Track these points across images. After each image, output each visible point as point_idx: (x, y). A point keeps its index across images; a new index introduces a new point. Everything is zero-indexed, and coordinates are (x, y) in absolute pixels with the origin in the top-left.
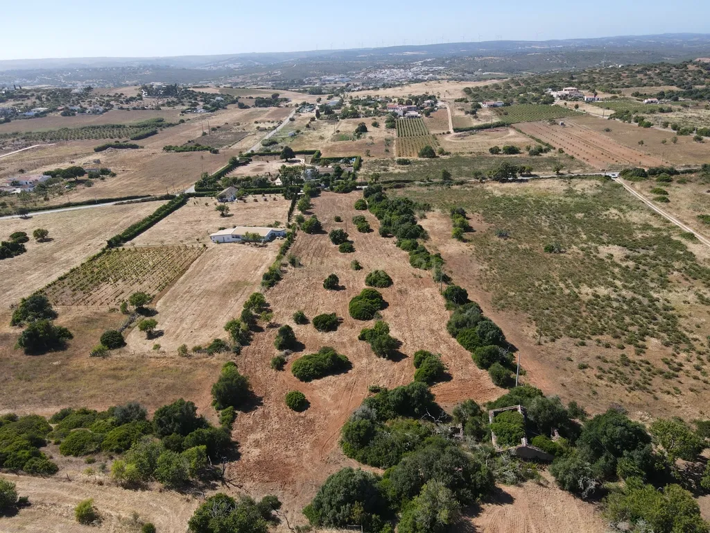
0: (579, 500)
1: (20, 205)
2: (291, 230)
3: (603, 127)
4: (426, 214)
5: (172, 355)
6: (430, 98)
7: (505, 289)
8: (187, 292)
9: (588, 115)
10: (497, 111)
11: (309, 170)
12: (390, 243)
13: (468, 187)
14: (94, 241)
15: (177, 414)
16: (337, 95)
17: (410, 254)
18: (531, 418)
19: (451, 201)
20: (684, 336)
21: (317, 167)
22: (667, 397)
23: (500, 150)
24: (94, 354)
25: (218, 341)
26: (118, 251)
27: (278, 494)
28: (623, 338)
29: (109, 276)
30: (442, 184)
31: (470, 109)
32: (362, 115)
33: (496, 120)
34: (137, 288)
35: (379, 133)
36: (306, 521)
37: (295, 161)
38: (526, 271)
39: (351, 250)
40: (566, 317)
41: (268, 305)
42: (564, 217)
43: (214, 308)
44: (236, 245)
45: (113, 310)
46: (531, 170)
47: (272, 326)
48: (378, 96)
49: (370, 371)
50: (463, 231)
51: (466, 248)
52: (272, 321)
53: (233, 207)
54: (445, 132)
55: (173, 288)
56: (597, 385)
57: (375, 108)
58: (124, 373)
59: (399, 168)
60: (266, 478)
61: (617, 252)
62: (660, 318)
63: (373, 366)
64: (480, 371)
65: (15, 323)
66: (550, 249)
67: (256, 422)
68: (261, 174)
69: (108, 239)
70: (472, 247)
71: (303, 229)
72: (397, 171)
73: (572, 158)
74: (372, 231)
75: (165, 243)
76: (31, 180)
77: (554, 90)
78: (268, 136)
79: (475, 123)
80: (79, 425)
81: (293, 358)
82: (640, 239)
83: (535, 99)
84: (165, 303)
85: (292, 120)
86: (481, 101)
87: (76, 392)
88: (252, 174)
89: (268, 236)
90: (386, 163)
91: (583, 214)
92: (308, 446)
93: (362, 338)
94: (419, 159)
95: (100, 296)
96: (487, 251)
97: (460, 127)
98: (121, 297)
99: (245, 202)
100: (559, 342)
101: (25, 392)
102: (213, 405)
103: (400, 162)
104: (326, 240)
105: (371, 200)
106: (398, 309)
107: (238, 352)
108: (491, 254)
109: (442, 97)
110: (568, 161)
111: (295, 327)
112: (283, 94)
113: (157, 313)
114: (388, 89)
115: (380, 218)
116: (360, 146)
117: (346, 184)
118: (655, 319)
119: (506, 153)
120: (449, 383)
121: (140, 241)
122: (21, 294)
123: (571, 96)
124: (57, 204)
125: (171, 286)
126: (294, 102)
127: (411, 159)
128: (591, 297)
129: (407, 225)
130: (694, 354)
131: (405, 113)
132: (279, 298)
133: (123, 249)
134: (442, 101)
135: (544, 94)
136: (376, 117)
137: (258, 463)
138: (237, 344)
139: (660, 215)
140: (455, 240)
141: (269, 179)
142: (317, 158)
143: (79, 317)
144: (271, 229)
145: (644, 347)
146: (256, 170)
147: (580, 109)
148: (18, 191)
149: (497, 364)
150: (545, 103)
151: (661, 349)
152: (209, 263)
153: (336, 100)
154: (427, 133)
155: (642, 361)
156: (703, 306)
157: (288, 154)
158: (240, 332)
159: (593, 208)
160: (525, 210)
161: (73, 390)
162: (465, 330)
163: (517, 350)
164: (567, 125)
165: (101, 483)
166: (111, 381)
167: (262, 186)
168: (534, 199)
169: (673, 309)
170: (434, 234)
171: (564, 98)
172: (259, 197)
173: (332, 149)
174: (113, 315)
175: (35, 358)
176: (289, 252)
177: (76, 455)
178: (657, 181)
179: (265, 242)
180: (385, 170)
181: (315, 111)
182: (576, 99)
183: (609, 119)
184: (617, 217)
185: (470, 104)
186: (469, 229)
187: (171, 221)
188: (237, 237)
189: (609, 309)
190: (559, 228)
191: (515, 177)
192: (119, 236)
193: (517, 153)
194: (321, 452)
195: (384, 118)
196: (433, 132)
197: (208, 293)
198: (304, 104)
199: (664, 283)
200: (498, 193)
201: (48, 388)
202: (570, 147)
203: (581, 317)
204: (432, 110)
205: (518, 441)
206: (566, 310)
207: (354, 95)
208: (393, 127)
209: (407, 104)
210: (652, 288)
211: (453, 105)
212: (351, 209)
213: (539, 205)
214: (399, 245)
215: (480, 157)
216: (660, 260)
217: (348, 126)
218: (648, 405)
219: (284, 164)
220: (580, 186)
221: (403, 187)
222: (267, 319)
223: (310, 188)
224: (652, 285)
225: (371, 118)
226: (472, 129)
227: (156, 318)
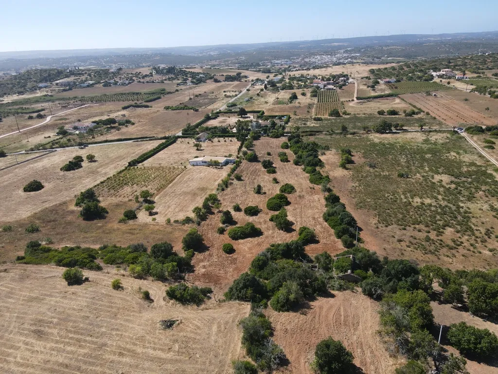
0: (372, 300)
1: (78, 141)
2: (238, 160)
3: (464, 98)
4: (326, 153)
5: (162, 224)
6: (344, 76)
7: (365, 198)
8: (173, 192)
9: (456, 89)
10: (390, 86)
11: (255, 123)
12: (299, 169)
13: (358, 136)
14: (120, 163)
15: (163, 248)
16: (281, 74)
17: (310, 176)
18: (357, 262)
19: (344, 145)
20: (471, 227)
21: (260, 121)
22: (446, 259)
23: (385, 113)
24: (120, 221)
25: (188, 217)
26: (134, 168)
27: (213, 288)
28: (431, 227)
29: (128, 182)
30: (341, 133)
31: (371, 84)
32: (295, 88)
33: (387, 92)
34: (144, 189)
35: (304, 100)
36: (224, 298)
37: (247, 117)
38: (382, 188)
39: (274, 172)
40: (399, 214)
41: (219, 201)
42: (418, 156)
43: (188, 201)
44: (204, 167)
45: (130, 200)
46: (402, 126)
47: (220, 212)
48: (309, 74)
49: (273, 237)
50: (347, 163)
51: (347, 173)
52: (221, 209)
53: (204, 145)
54: (351, 100)
55: (165, 190)
56: (405, 250)
57: (305, 83)
58: (136, 232)
59: (314, 123)
60: (207, 281)
61: (445, 178)
62: (459, 218)
63: (275, 234)
64: (337, 240)
65: (77, 205)
66: (401, 176)
67: (204, 257)
68: (224, 125)
69: (129, 161)
70: (351, 173)
71: (246, 159)
72: (312, 125)
73: (435, 118)
74: (289, 161)
75: (162, 165)
76: (84, 126)
77: (434, 71)
78: (231, 101)
79: (373, 94)
80: (112, 252)
81: (230, 228)
82: (465, 171)
83: (420, 78)
84: (160, 198)
85: (248, 90)
86: (379, 79)
87: (110, 239)
88: (218, 125)
89: (224, 162)
90: (306, 120)
91: (431, 155)
92: (231, 270)
93: (271, 220)
94: (329, 117)
95: (124, 192)
96: (360, 175)
97: (361, 96)
98: (135, 194)
99: (212, 142)
100: (390, 227)
101: (84, 238)
102: (183, 249)
103: (315, 119)
104: (259, 166)
105: (292, 143)
106: (296, 206)
107: (199, 224)
108: (362, 177)
109: (352, 76)
110: (432, 121)
111: (233, 213)
112: (244, 73)
113: (155, 202)
114: (316, 70)
115: (296, 154)
116: (291, 108)
117: (278, 133)
118: (456, 218)
119: (389, 114)
120: (317, 245)
121: (147, 163)
122: (80, 190)
123: (447, 75)
124: (100, 141)
125: (164, 189)
126: (251, 78)
127: (323, 117)
128: (419, 204)
129: (311, 158)
130: (473, 237)
131: (325, 86)
132: (226, 197)
133: (137, 168)
134: (353, 78)
135: (426, 74)
136: (305, 89)
137: (204, 275)
138: (199, 220)
139: (484, 157)
140: (341, 169)
141: (229, 128)
142: (261, 115)
143: (112, 203)
144: (226, 158)
145: (443, 232)
146: (221, 122)
147: (451, 85)
148: (77, 132)
149: (346, 235)
150: (426, 80)
151: (454, 234)
152: (187, 177)
153: (280, 77)
154: (338, 100)
155: (438, 240)
156: (492, 212)
157: (243, 113)
158: (201, 213)
159: (439, 151)
160: (393, 151)
161: (109, 238)
162: (333, 218)
163: (363, 230)
164: (439, 96)
165: (124, 276)
166: (129, 235)
167: (224, 132)
168: (400, 145)
169: (471, 213)
170: (328, 164)
171: (440, 76)
172: (221, 139)
173: (272, 110)
174: (130, 203)
175: (89, 222)
176: (236, 172)
177: (111, 264)
178: (490, 135)
179: (222, 166)
180: (304, 124)
181: (264, 84)
182: (450, 78)
183: (470, 92)
184: (454, 157)
185: (371, 81)
186: (352, 162)
187: (166, 152)
188: (205, 162)
189: (428, 211)
190: (412, 163)
191: (391, 130)
192: (135, 160)
193: (397, 115)
194: (238, 273)
195: (310, 90)
196: (342, 100)
197: (185, 193)
198: (258, 80)
199: (471, 198)
200: (376, 141)
201: (96, 237)
202: (436, 111)
203: (409, 215)
204: (344, 85)
205: (346, 271)
206: (401, 211)
207: (292, 74)
208: (315, 96)
209: (327, 81)
210: (462, 201)
211: (359, 81)
212: (279, 148)
213: (403, 148)
214: (304, 170)
215: (370, 117)
216: (474, 185)
217: (285, 95)
218: (433, 262)
219: (240, 119)
220: (434, 137)
221: (315, 135)
222: (218, 208)
223: (253, 134)
224: (462, 199)
225: (301, 89)
226: (369, 98)
227: (154, 205)
